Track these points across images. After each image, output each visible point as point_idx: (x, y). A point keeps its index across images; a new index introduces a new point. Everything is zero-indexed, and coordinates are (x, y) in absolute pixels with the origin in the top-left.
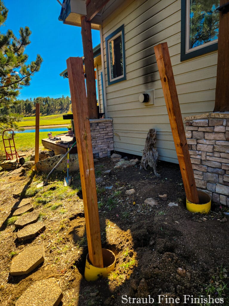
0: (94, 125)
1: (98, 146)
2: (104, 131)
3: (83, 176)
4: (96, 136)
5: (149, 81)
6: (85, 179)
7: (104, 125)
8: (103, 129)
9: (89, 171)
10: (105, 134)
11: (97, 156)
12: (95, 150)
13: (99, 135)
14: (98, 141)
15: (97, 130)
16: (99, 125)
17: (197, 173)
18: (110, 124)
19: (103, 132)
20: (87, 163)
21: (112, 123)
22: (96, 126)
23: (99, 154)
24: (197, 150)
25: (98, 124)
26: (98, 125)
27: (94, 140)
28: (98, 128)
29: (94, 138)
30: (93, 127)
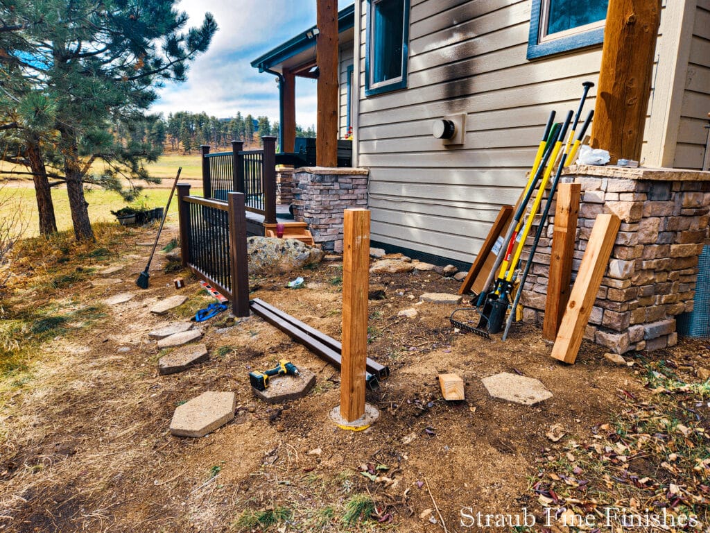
0: (329, 180)
1: (334, 226)
2: (348, 193)
3: (349, 246)
4: (331, 203)
5: (456, 95)
6: (353, 251)
7: (349, 181)
8: (348, 189)
9: (362, 239)
10: (350, 201)
11: (329, 247)
12: (325, 234)
13: (337, 203)
14: (334, 216)
15: (334, 192)
16: (340, 180)
17: (542, 283)
18: (363, 182)
19: (346, 197)
20: (359, 224)
21: (367, 179)
22: (333, 182)
23: (334, 245)
24: (546, 237)
25: (336, 177)
26: (337, 181)
27: (326, 212)
28: (337, 186)
29: (326, 209)
30: (326, 184)
